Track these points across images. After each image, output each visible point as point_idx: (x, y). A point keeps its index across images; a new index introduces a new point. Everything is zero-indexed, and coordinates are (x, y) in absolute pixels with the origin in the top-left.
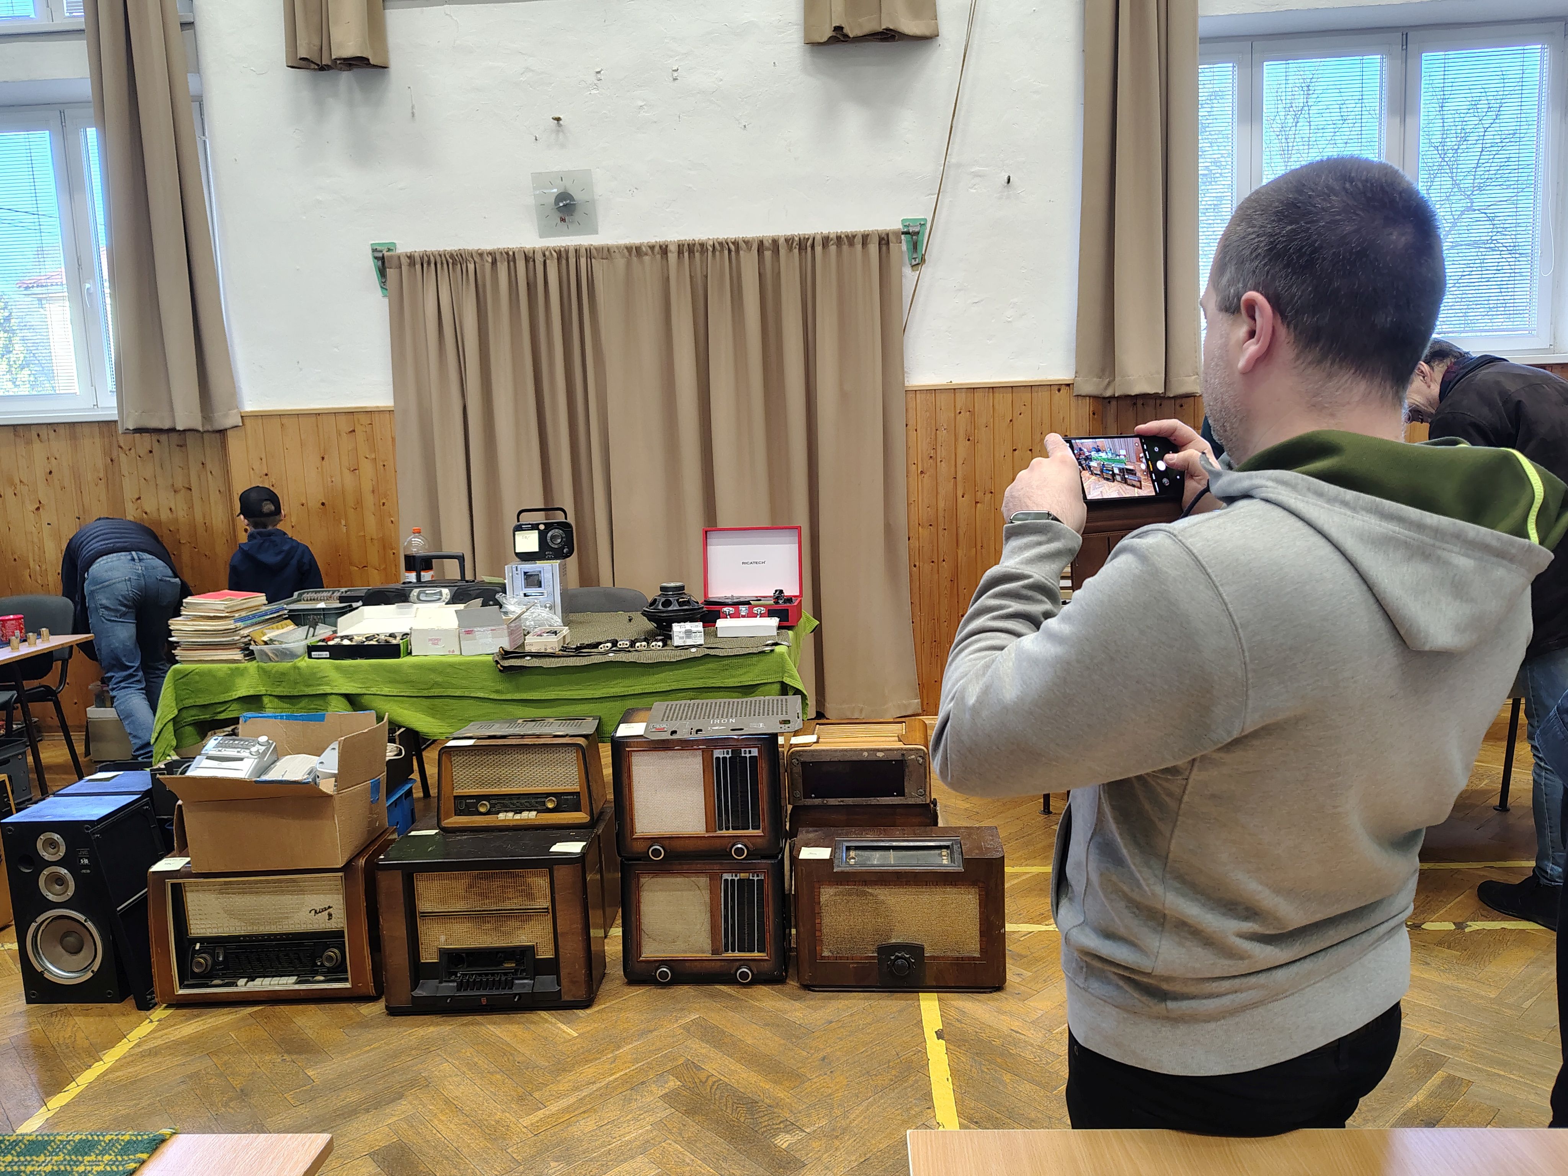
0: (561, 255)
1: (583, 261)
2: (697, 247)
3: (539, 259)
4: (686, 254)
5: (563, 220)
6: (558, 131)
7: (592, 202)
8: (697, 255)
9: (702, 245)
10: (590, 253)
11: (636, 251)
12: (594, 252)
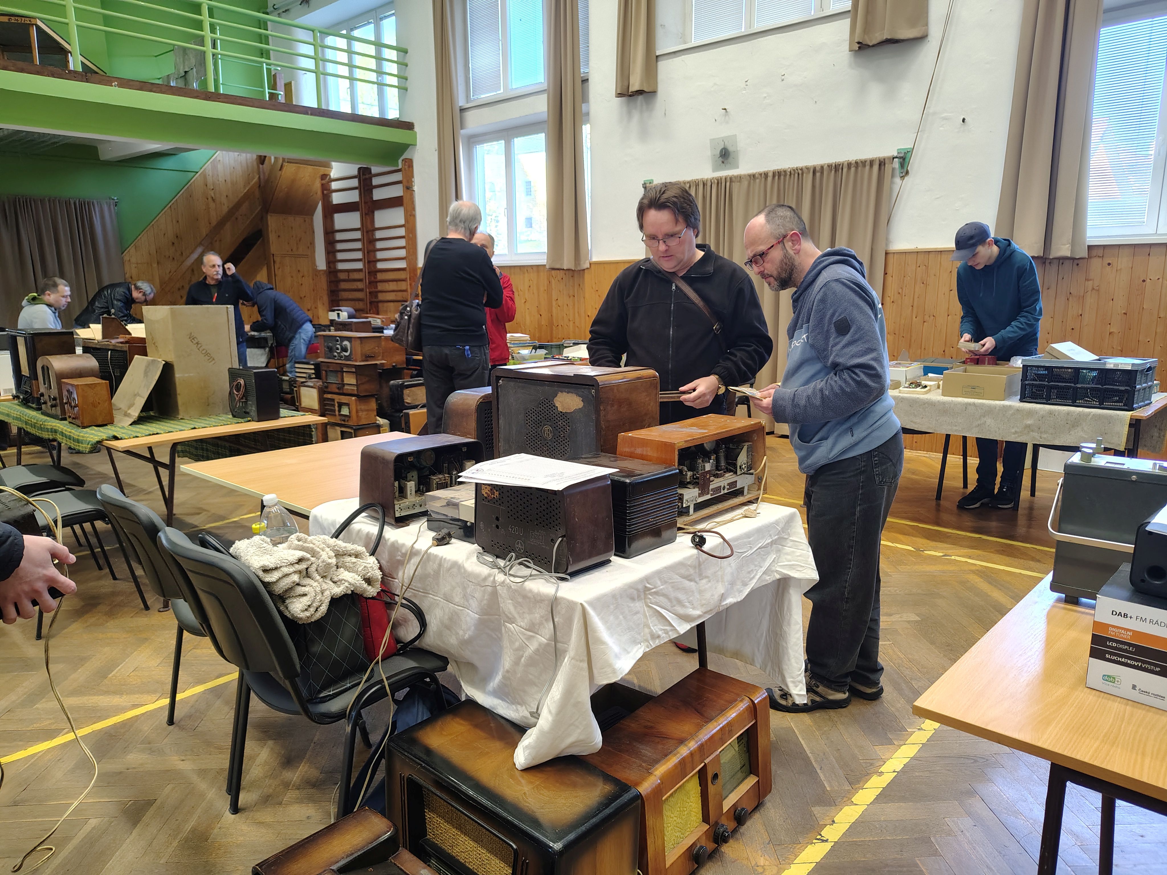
0: (719, 181)
1: (728, 184)
2: (783, 173)
3: (709, 184)
4: (777, 177)
5: (723, 162)
6: (726, 115)
7: (736, 152)
8: (782, 177)
9: (785, 171)
10: (732, 180)
11: (753, 177)
12: (734, 179)
